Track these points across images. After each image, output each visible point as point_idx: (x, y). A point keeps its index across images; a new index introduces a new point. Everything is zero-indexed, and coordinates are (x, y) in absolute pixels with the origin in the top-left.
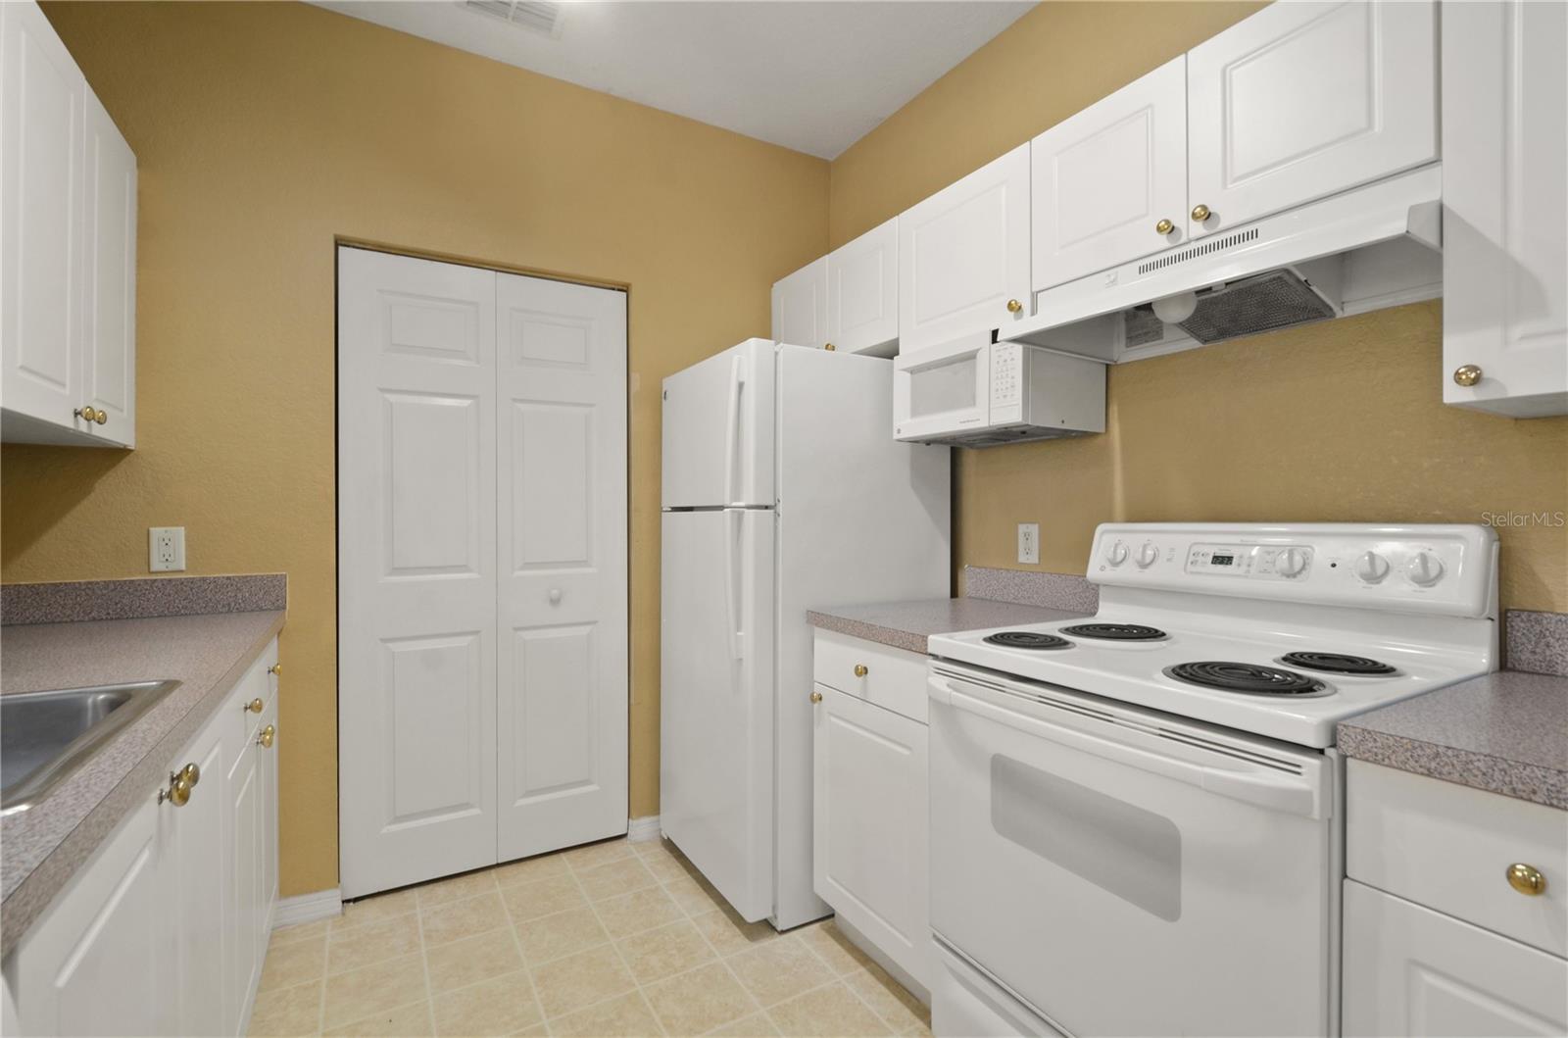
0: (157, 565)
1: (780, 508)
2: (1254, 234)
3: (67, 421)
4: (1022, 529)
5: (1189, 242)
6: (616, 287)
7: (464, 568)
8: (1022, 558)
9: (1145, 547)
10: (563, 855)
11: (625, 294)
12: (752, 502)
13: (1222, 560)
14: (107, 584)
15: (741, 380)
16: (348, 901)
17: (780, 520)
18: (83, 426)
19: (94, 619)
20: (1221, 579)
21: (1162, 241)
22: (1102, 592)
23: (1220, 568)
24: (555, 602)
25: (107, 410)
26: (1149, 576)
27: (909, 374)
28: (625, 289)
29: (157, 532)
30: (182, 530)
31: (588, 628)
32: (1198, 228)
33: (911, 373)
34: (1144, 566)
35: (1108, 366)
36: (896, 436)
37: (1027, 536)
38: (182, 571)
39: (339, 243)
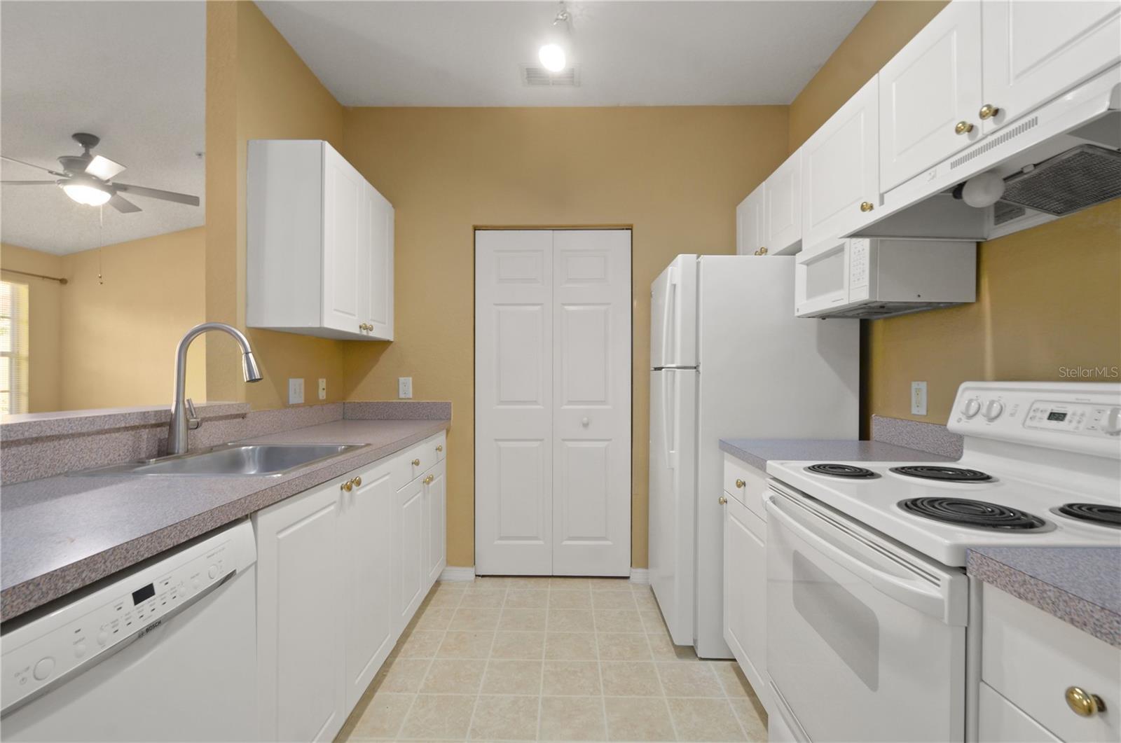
0: (402, 396)
1: (701, 369)
2: (1034, 122)
3: (355, 330)
4: (914, 385)
5: (985, 137)
6: (625, 228)
7: (535, 402)
8: (914, 411)
9: (992, 403)
10: (590, 580)
11: (630, 231)
12: (679, 365)
13: (1056, 416)
14: (384, 403)
15: (674, 283)
16: (479, 576)
17: (701, 376)
18: (364, 333)
19: (379, 419)
20: (1054, 434)
21: (964, 139)
22: (966, 441)
23: (1054, 423)
24: (586, 425)
25: (373, 323)
26: (997, 428)
27: (805, 267)
28: (630, 228)
29: (402, 379)
30: (411, 378)
31: (606, 443)
32: (989, 124)
33: (808, 265)
34: (992, 419)
35: (979, 245)
36: (797, 314)
37: (918, 390)
38: (410, 399)
39: (476, 229)
